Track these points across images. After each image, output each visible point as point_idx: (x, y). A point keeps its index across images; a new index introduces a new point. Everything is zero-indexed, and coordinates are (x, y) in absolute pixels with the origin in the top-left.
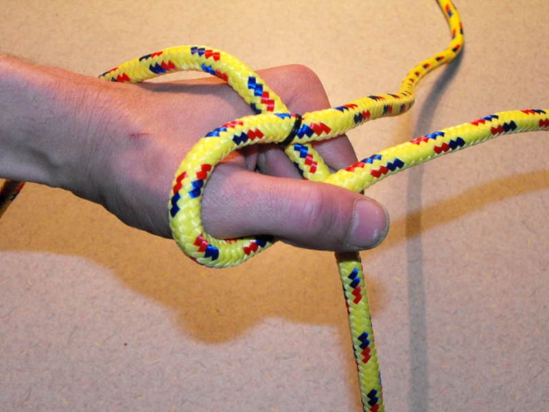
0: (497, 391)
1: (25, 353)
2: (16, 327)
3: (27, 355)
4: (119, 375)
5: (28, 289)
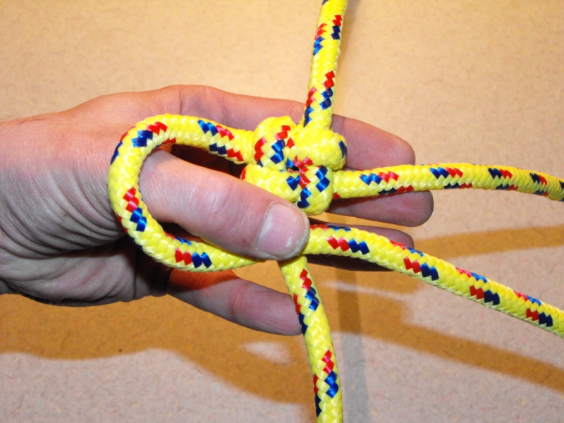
0: (503, 396)
3: (19, 362)
4: (114, 381)
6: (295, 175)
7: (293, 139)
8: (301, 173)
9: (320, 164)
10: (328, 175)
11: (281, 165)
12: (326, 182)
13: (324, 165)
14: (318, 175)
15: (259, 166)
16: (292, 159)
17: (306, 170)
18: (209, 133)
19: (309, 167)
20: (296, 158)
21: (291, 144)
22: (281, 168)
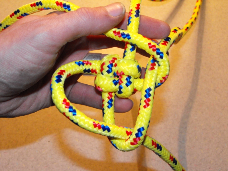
6: (117, 79)
7: (117, 63)
8: (119, 79)
9: (128, 75)
10: (131, 80)
11: (111, 74)
12: (130, 83)
13: (130, 75)
14: (127, 79)
15: (102, 75)
16: (116, 72)
17: (122, 77)
18: (81, 65)
19: (123, 76)
21: (116, 65)
22: (111, 76)
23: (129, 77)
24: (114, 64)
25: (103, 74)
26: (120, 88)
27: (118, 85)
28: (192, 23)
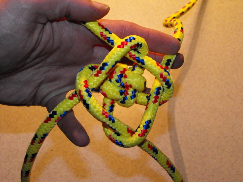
0: (216, 170)
1: (7, 154)
2: (3, 143)
3: (8, 155)
5: (9, 126)
6: (123, 90)
8: (126, 90)
9: (135, 88)
11: (119, 84)
12: (134, 96)
14: (132, 92)
17: (128, 89)
19: (130, 88)
20: (126, 83)
21: (126, 77)
23: (135, 90)
24: (124, 75)
25: (111, 82)
26: (125, 99)
27: (123, 96)
28: (189, 9)
